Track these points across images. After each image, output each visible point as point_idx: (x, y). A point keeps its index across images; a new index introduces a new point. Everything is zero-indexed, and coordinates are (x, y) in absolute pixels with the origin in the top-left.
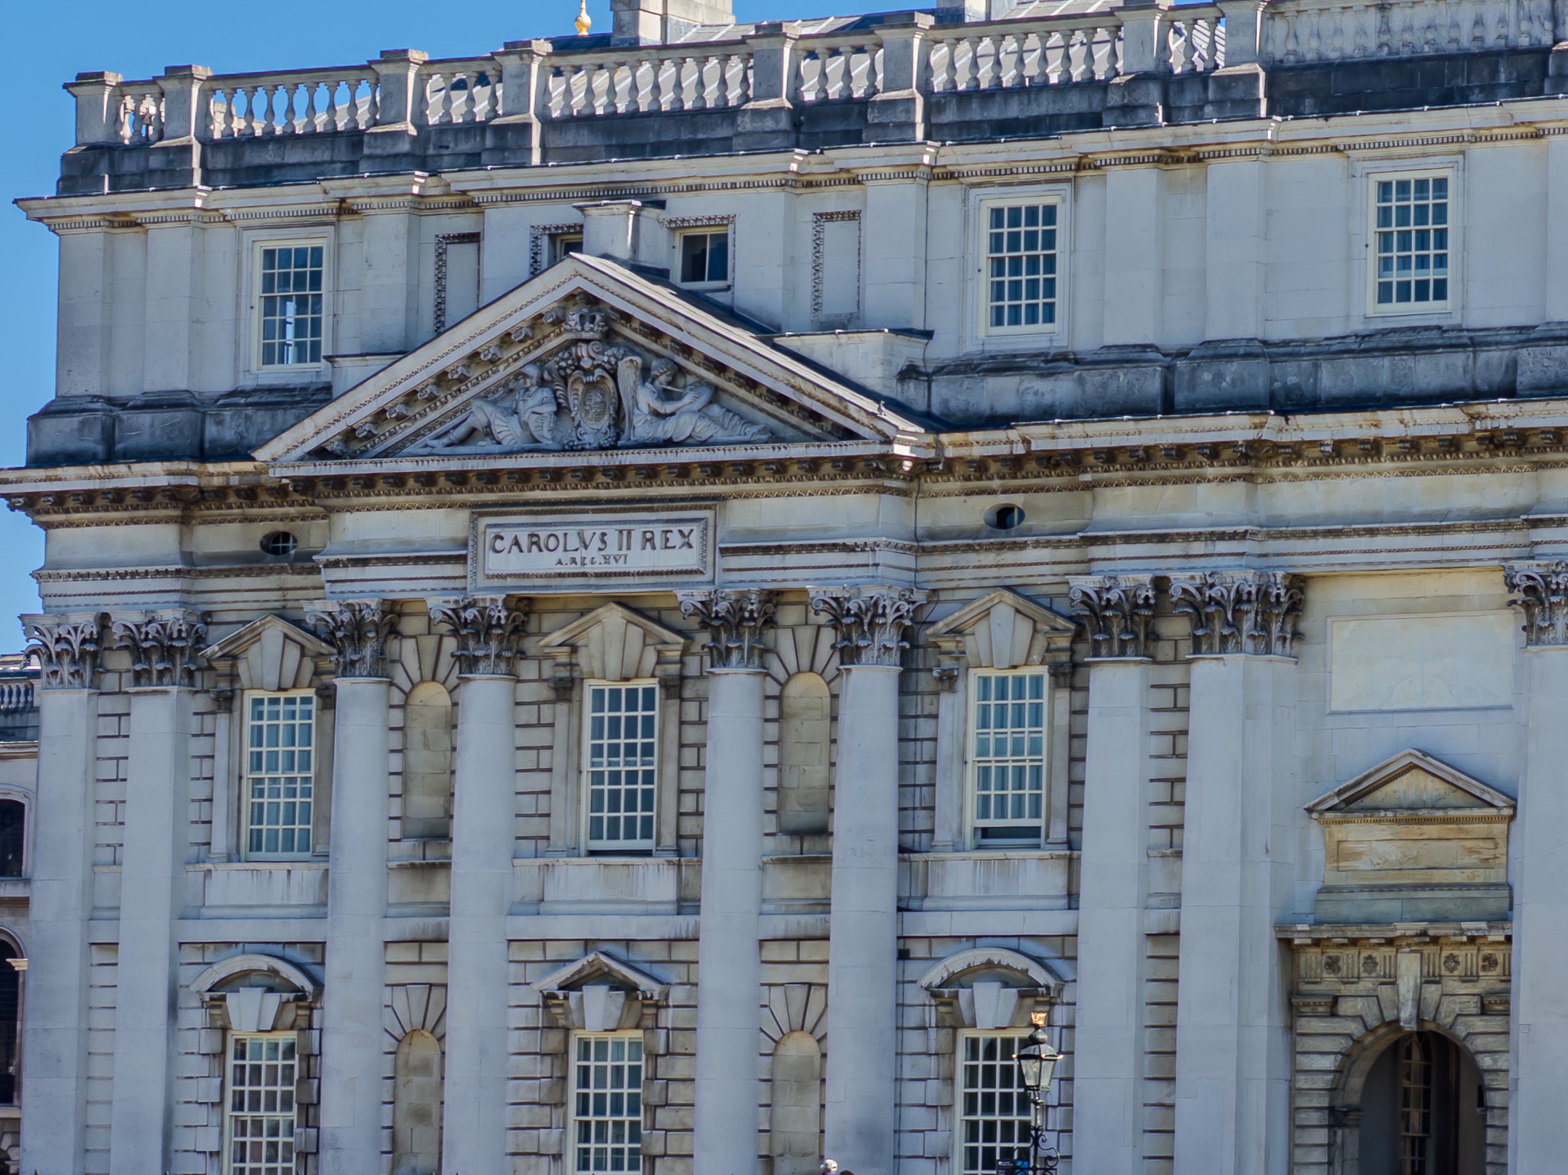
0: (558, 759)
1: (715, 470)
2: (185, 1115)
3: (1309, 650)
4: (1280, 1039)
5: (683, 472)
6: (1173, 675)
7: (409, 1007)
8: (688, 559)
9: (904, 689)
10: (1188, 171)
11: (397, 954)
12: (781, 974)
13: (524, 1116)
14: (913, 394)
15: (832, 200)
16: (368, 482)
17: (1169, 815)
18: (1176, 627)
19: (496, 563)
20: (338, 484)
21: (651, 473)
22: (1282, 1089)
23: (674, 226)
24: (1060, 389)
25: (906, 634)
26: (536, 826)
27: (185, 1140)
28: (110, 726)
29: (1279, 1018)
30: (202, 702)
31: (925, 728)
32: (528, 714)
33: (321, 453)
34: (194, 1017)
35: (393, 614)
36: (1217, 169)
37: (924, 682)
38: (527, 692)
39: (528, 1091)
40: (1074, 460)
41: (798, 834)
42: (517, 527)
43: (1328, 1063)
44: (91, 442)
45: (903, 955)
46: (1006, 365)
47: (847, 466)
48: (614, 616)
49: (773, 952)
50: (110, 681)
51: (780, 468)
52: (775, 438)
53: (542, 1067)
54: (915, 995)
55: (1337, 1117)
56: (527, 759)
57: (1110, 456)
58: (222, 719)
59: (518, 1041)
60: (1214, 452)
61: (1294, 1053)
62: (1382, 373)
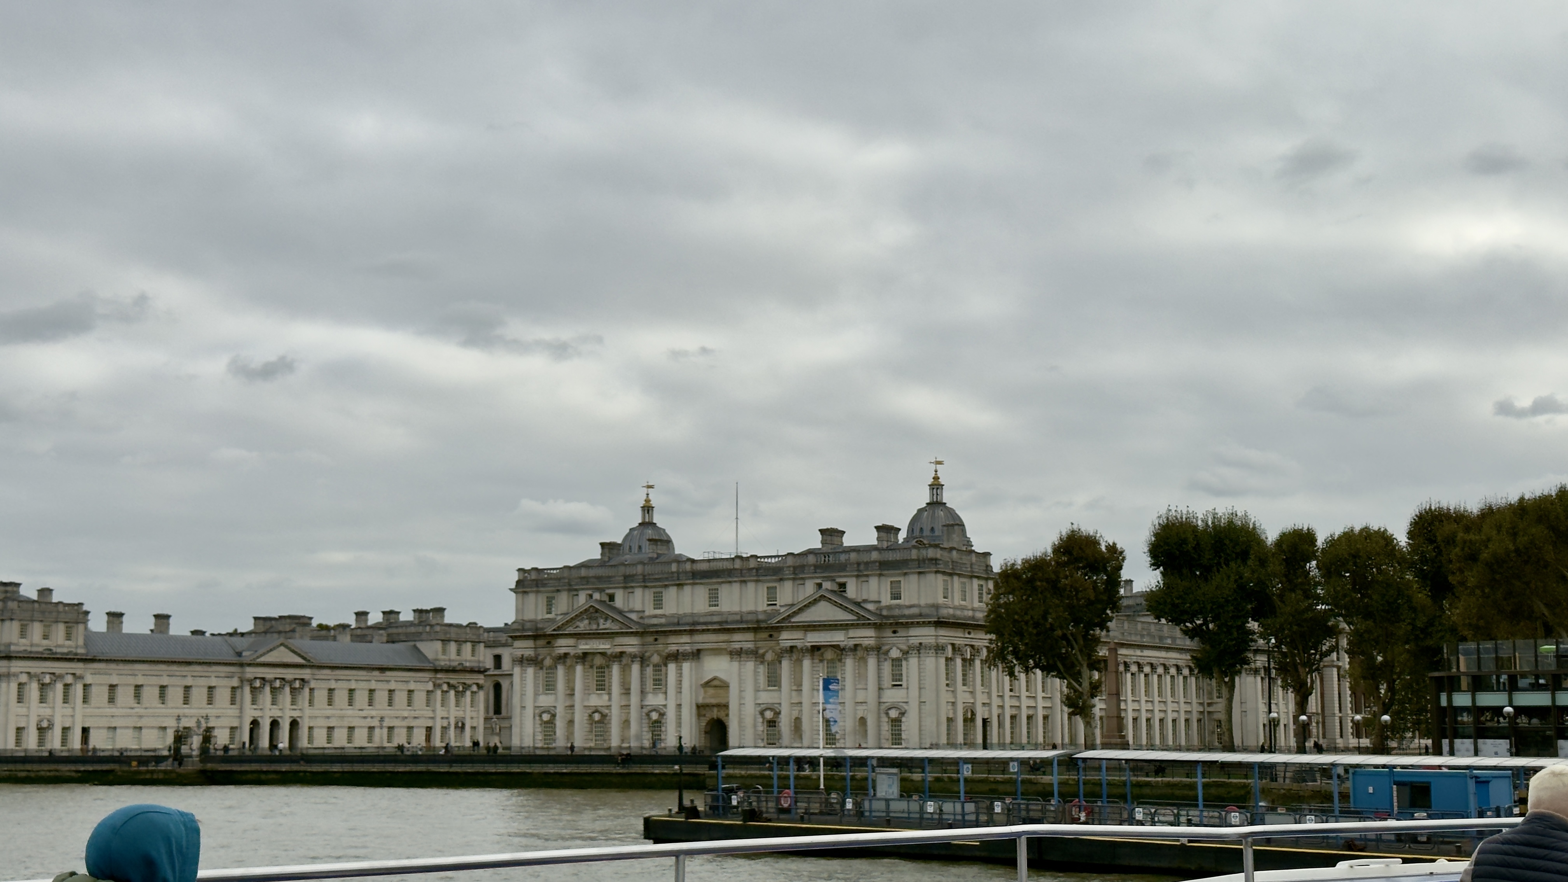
1: (613, 633)
3: (701, 661)
4: (697, 720)
5: (608, 633)
6: (680, 664)
7: (569, 717)
8: (609, 647)
9: (642, 667)
11: (567, 708)
12: (624, 711)
13: (587, 733)
14: (641, 621)
15: (630, 590)
16: (562, 634)
17: (679, 686)
18: (680, 657)
19: (580, 647)
20: (557, 635)
21: (603, 633)
22: (699, 728)
23: (607, 594)
24: (663, 621)
25: (641, 658)
26: (587, 688)
29: (697, 717)
30: (538, 668)
31: (645, 673)
32: (586, 670)
33: (554, 630)
34: (537, 718)
35: (566, 655)
36: (685, 587)
37: (644, 665)
38: (586, 667)
39: (587, 729)
40: (665, 631)
41: (626, 689)
42: (583, 641)
43: (704, 725)
44: (520, 627)
45: (642, 708)
46: (655, 616)
47: (632, 633)
48: (599, 656)
49: (623, 708)
51: (622, 633)
52: (621, 628)
53: (589, 726)
54: (644, 714)
55: (706, 733)
56: (586, 677)
57: (670, 631)
58: (541, 672)
59: (585, 722)
60: (685, 630)
61: (700, 723)
62: (709, 619)
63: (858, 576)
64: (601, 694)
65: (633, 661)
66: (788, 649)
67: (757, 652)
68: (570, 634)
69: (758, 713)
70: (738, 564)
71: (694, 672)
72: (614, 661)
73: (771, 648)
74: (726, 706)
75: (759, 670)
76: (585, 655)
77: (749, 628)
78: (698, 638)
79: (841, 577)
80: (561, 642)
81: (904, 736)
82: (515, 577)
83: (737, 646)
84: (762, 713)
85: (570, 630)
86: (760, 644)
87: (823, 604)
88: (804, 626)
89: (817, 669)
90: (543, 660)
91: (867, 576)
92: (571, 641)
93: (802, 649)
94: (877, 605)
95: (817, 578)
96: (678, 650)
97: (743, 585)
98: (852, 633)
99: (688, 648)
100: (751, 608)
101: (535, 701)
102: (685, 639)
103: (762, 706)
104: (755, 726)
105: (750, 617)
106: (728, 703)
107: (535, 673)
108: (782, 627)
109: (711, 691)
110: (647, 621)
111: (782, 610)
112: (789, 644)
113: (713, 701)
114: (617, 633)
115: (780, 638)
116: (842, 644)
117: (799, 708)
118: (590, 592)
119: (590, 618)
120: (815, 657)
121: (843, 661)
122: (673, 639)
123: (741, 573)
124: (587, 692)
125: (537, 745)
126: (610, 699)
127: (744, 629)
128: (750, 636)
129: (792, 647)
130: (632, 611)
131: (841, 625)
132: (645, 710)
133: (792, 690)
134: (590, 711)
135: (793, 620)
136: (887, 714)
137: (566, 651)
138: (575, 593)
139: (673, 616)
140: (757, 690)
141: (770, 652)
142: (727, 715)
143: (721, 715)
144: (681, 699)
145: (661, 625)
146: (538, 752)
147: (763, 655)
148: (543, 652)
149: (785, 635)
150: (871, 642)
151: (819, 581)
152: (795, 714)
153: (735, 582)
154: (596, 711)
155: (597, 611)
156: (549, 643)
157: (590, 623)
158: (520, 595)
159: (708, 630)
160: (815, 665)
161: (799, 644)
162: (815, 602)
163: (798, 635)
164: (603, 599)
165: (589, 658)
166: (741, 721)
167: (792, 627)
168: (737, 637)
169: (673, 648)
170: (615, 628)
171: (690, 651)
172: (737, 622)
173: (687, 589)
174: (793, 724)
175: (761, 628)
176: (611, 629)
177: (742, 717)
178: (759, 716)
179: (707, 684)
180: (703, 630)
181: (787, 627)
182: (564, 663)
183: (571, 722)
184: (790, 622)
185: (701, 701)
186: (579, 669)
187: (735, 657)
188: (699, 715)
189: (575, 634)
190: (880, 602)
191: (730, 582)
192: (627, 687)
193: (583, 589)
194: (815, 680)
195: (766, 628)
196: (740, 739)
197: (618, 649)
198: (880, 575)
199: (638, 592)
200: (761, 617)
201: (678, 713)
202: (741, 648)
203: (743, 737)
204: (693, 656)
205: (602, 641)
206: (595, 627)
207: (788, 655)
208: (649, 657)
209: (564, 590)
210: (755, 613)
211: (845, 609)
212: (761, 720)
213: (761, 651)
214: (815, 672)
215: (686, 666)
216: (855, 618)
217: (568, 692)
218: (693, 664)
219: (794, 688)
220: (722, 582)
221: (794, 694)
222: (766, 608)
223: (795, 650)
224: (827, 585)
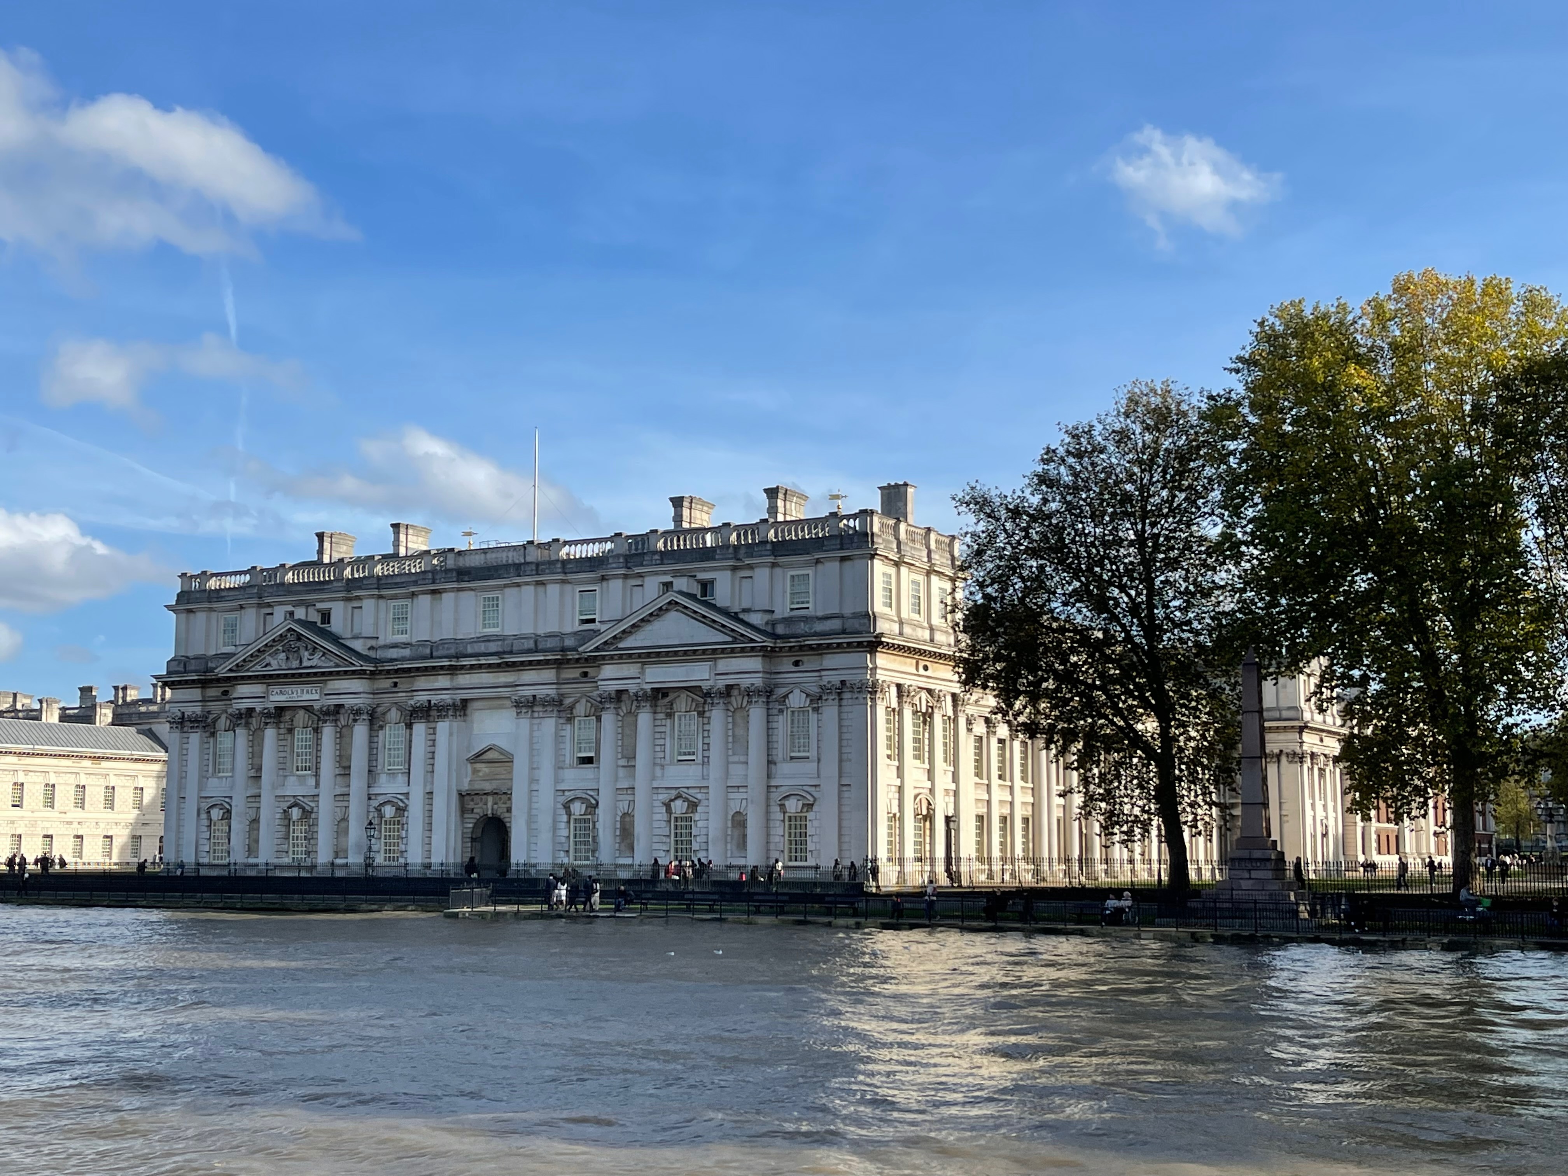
0: (288, 749)
1: (323, 674)
2: (201, 842)
3: (468, 718)
4: (458, 818)
5: (315, 674)
6: (432, 725)
7: (252, 814)
8: (317, 697)
9: (371, 729)
10: (438, 596)
11: (250, 800)
12: (340, 804)
13: (279, 841)
14: (372, 654)
15: (356, 604)
16: (243, 678)
17: (431, 761)
18: (434, 713)
19: (272, 698)
20: (235, 678)
21: (308, 675)
22: (460, 832)
23: (318, 611)
24: (406, 652)
25: (371, 715)
26: (282, 766)
27: (201, 848)
28: (185, 740)
29: (458, 814)
30: (207, 734)
31: (376, 739)
32: (282, 737)
33: (231, 670)
34: (204, 816)
35: (250, 711)
36: (444, 595)
37: (376, 727)
38: (282, 731)
39: (280, 835)
40: (409, 670)
41: (344, 768)
42: (276, 689)
43: (471, 825)
44: (181, 669)
45: (370, 799)
46: (395, 646)
47: (354, 672)
48: (301, 712)
49: (338, 798)
50: (185, 729)
51: (338, 673)
52: (337, 666)
53: (283, 829)
54: (372, 809)
55: (473, 840)
56: (281, 749)
57: (418, 669)
58: (211, 740)
59: (277, 822)
60: (442, 668)
61: (463, 823)
62: (482, 648)
63: (734, 569)
64: (304, 776)
65: (355, 720)
66: (613, 695)
67: (561, 703)
68: (256, 677)
69: (560, 806)
70: (534, 555)
71: (455, 737)
72: (325, 721)
73: (584, 695)
74: (508, 794)
75: (563, 733)
76: (280, 710)
77: (547, 662)
78: (464, 679)
79: (704, 570)
80: (243, 690)
81: (810, 846)
82: (177, 587)
83: (528, 692)
84: (567, 807)
85: (257, 669)
86: (566, 689)
87: (673, 616)
88: (640, 655)
89: (662, 729)
90: (215, 721)
91: (750, 567)
92: (257, 689)
93: (636, 695)
94: (767, 617)
95: (665, 573)
96: (429, 701)
97: (541, 589)
98: (724, 665)
99: (446, 698)
100: (553, 627)
101: (200, 789)
102: (443, 681)
103: (567, 793)
104: (555, 829)
105: (550, 643)
106: (511, 789)
107: (202, 743)
108: (603, 657)
109: (484, 768)
110: (380, 654)
111: (603, 628)
112: (614, 686)
113: (488, 787)
114: (331, 673)
115: (600, 677)
116: (706, 686)
117: (630, 798)
118: (290, 608)
119: (288, 650)
120: (659, 709)
121: (707, 714)
122: (422, 682)
123: (537, 570)
124: (281, 772)
125: (201, 861)
126: (317, 785)
127: (539, 662)
128: (549, 675)
129: (620, 693)
130: (356, 637)
131: (704, 652)
132: (375, 803)
133: (618, 766)
134: (285, 806)
135: (621, 645)
136: (782, 806)
137: (251, 706)
138: (269, 611)
139: (422, 643)
140: (559, 767)
141: (584, 701)
142: (509, 810)
143: (501, 810)
144: (432, 783)
145: (403, 659)
146: (204, 872)
147: (572, 708)
148: (216, 707)
149: (608, 671)
150: (757, 681)
151: (667, 578)
152: (623, 806)
153: (527, 584)
154: (295, 805)
155: (299, 637)
156: (225, 693)
157: (288, 658)
158: (183, 616)
159: (480, 666)
160: (658, 723)
161: (632, 687)
162: (661, 612)
163: (631, 670)
164: (310, 619)
165: (287, 716)
166: (531, 820)
167: (621, 657)
168: (529, 676)
169: (422, 698)
170: (328, 665)
171: (450, 702)
172: (529, 651)
173: (448, 598)
174: (618, 826)
175: (569, 661)
176: (320, 667)
177: (534, 812)
178: (563, 812)
179: (478, 758)
180: (472, 667)
181: (612, 657)
182: (247, 725)
183: (255, 822)
184: (617, 649)
185: (465, 787)
186: (270, 734)
187: (524, 710)
188: (463, 810)
189: (264, 676)
190: (773, 612)
191: (518, 585)
192: (347, 764)
193: (281, 603)
194: (658, 749)
195: (577, 660)
196: (529, 850)
197: (334, 701)
198: (774, 565)
199: (368, 605)
200: (569, 642)
201: (427, 807)
202: (534, 696)
203: (533, 847)
204: (455, 710)
205: (306, 687)
206: (295, 664)
207: (612, 706)
208: (384, 714)
209: (251, 606)
210: (560, 636)
211: (712, 624)
212: (565, 818)
213: (568, 701)
214: (658, 736)
215: (443, 727)
216: (730, 639)
217: (252, 773)
218: (455, 724)
219: (623, 762)
220: (506, 586)
221: (622, 772)
222: (578, 627)
223: (624, 697)
224: (682, 584)
